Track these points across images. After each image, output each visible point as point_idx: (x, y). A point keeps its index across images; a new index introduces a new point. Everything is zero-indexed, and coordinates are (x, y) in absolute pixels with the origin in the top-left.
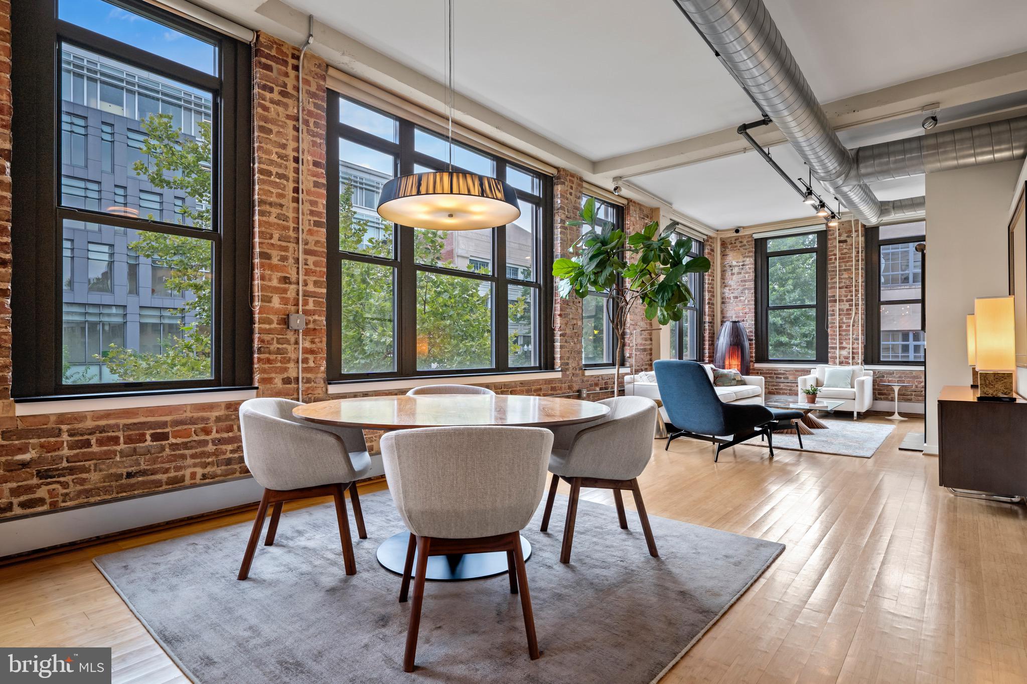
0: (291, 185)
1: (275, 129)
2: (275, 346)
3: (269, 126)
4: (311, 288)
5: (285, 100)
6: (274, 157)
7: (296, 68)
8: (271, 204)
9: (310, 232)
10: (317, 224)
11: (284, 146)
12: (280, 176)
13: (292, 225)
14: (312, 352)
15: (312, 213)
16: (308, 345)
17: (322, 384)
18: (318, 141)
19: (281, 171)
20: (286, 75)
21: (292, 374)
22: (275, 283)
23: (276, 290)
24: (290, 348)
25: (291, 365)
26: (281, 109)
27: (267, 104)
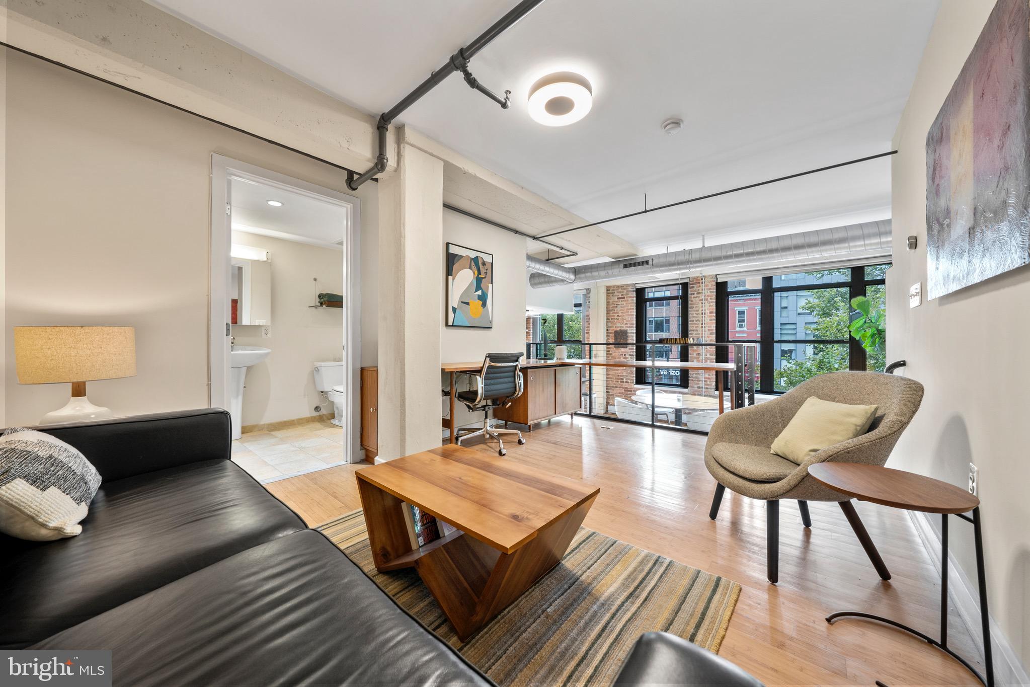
0: (701, 322)
1: (695, 306)
2: (695, 376)
3: (693, 306)
4: (708, 356)
5: (698, 295)
6: (695, 315)
7: (702, 283)
8: (693, 331)
9: (708, 337)
10: (711, 334)
11: (698, 310)
12: (697, 321)
13: (701, 336)
14: (709, 378)
15: (709, 330)
16: (707, 376)
17: (713, 390)
18: (712, 304)
19: (697, 319)
20: (700, 286)
21: (701, 386)
22: (695, 355)
23: (695, 358)
24: (700, 377)
25: (701, 382)
26: (697, 299)
27: (692, 299)
